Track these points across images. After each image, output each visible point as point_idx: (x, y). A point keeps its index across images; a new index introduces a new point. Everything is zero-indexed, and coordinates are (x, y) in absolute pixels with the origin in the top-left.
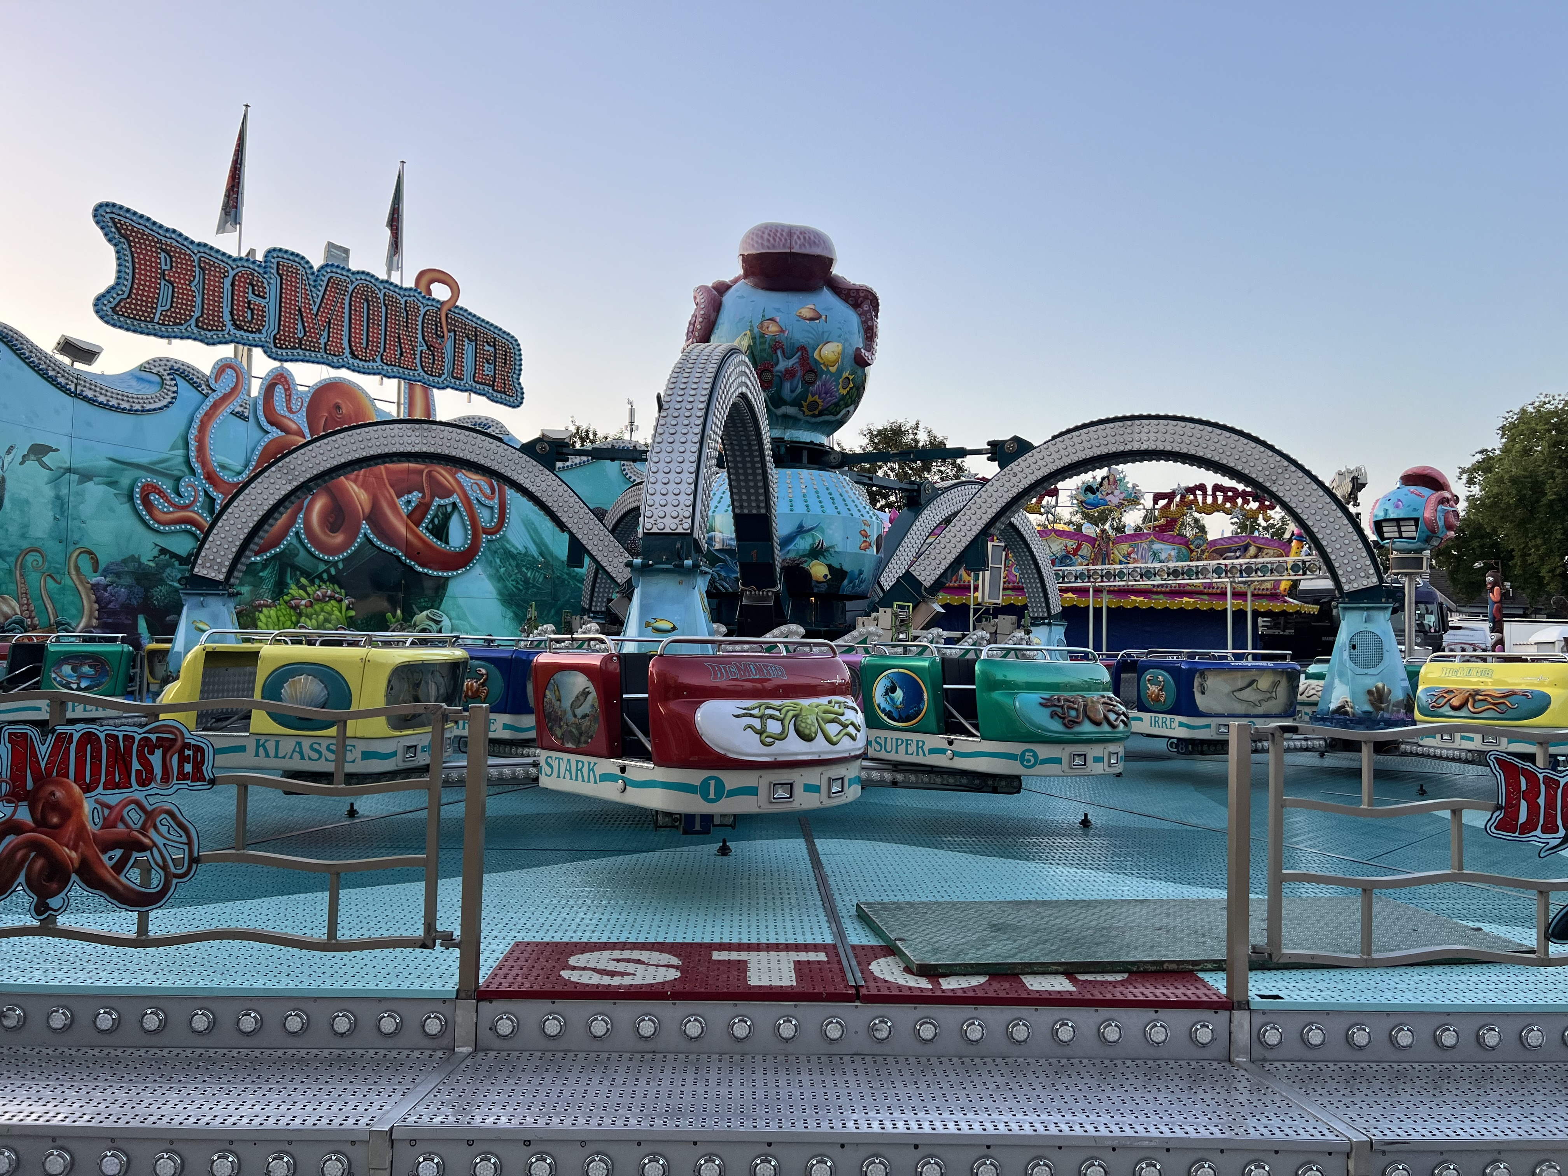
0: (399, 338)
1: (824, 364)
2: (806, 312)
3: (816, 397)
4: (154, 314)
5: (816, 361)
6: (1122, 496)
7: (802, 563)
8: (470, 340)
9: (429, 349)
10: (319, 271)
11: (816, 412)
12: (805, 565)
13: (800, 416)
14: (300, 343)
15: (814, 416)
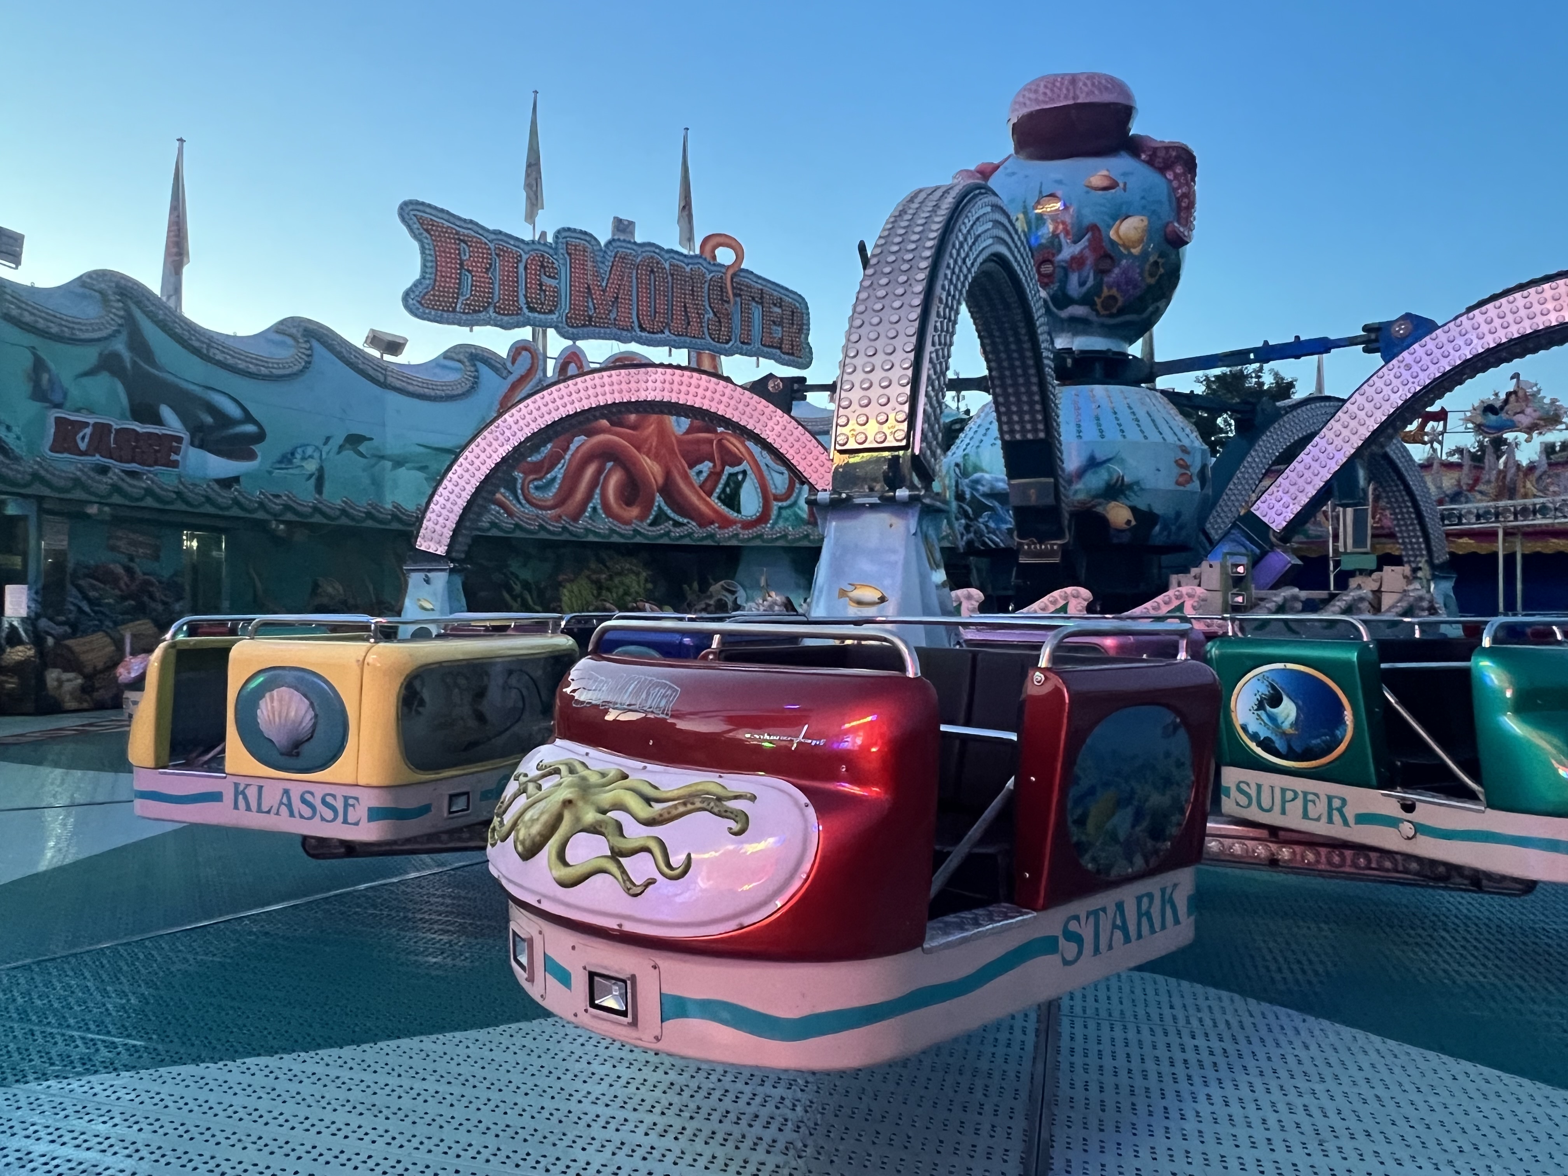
0: (685, 306)
1: (1124, 245)
2: (1097, 180)
3: (1114, 292)
4: (456, 304)
5: (1112, 242)
6: (1536, 415)
7: (1094, 506)
8: (757, 302)
9: (715, 315)
10: (606, 245)
11: (1114, 310)
12: (1099, 509)
13: (1093, 317)
14: (590, 321)
15: (1111, 316)
